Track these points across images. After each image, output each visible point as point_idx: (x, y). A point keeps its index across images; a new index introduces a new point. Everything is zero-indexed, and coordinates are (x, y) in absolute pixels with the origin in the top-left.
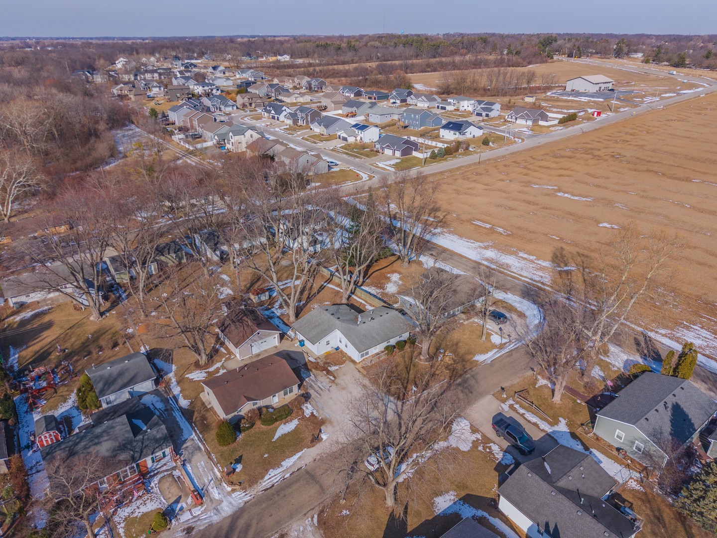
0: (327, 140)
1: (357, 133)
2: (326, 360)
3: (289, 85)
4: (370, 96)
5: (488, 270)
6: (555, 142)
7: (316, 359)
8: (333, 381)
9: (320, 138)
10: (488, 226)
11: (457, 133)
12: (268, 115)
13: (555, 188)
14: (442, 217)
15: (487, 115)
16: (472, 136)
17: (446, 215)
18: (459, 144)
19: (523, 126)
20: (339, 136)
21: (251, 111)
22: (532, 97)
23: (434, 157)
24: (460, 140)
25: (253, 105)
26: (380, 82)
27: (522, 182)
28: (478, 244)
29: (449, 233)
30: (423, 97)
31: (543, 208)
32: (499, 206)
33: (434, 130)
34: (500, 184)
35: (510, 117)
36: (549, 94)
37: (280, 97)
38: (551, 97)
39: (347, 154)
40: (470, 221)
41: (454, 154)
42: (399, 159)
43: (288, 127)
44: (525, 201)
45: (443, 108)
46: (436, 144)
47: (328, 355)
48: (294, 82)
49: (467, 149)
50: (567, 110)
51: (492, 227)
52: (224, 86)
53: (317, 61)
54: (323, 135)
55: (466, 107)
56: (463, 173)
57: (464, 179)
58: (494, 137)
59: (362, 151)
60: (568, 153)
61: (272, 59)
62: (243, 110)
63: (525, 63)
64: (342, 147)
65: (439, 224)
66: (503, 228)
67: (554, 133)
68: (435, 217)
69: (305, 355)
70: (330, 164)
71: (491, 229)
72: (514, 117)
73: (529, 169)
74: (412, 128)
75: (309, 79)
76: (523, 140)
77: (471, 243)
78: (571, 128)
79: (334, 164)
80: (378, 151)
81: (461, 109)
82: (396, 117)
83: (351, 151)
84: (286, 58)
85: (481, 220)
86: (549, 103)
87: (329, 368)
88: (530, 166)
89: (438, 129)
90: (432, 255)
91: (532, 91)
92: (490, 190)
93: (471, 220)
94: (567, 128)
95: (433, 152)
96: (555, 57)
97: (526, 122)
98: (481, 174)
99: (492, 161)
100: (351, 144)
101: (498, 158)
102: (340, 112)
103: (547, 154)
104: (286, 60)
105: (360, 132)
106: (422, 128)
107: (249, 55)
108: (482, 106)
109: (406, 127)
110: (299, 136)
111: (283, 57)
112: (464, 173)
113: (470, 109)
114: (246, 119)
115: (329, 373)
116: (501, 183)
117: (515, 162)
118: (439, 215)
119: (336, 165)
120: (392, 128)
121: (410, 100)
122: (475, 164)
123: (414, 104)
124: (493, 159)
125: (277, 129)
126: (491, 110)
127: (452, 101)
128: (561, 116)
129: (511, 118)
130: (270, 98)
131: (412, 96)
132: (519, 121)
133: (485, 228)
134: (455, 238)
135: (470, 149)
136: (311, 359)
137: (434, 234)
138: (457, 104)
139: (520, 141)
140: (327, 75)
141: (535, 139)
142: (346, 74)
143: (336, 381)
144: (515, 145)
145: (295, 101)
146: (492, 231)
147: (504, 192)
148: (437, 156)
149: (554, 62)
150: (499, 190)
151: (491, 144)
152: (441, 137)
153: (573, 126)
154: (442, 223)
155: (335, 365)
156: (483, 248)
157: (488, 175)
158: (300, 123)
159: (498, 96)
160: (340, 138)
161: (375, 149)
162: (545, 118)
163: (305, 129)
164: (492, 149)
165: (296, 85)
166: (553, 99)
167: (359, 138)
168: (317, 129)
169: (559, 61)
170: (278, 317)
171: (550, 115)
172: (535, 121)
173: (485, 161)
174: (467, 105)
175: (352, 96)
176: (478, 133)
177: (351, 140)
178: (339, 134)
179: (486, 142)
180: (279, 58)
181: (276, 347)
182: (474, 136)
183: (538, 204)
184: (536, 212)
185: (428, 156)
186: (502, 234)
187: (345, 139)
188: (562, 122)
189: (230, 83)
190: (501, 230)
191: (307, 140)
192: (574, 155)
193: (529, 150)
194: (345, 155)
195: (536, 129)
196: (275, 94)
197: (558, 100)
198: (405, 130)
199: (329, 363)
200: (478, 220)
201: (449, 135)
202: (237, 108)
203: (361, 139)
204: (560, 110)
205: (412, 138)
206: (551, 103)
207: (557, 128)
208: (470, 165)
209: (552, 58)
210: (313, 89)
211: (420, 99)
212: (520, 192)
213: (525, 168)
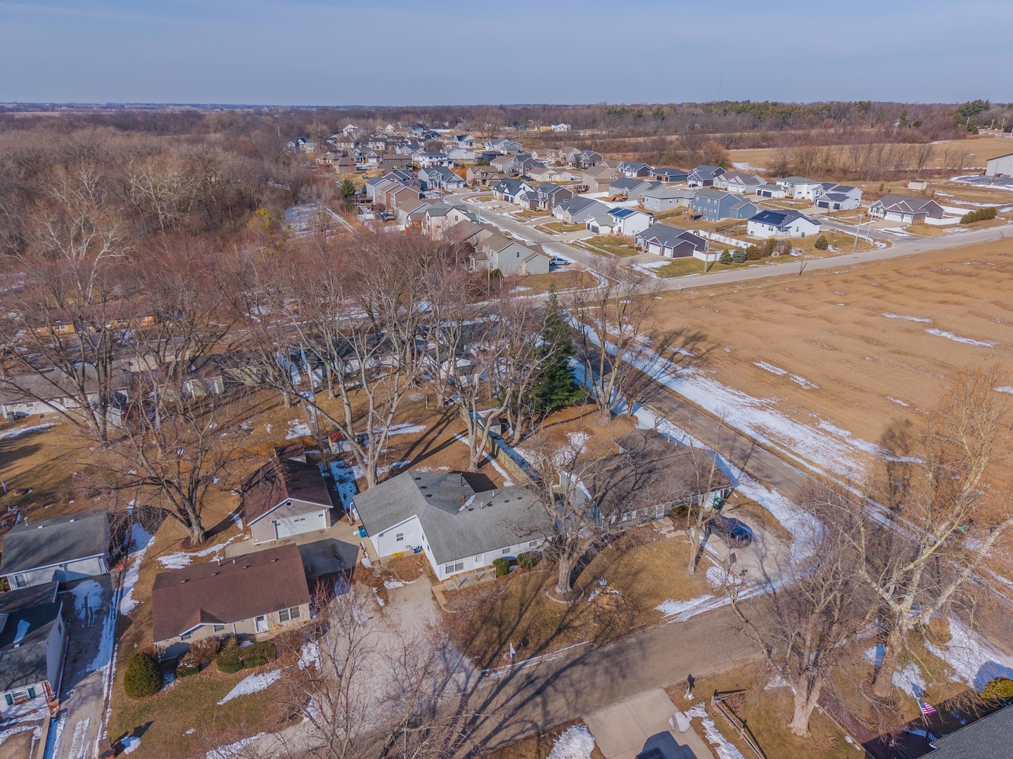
0: (570, 230)
1: (614, 221)
2: (389, 567)
3: (550, 159)
4: (660, 175)
5: (750, 445)
6: (947, 250)
7: (373, 563)
8: (380, 609)
9: (562, 227)
10: (780, 372)
11: (775, 228)
12: (501, 194)
13: (927, 320)
14: (704, 351)
15: (837, 207)
16: (799, 234)
17: (713, 348)
18: (772, 244)
19: (895, 224)
20: (589, 225)
21: (482, 190)
22: (922, 182)
23: (727, 261)
24: (778, 238)
25: (488, 183)
26: (681, 158)
27: (867, 308)
28: (750, 399)
29: (706, 378)
30: (737, 178)
31: (894, 352)
32: (812, 342)
33: (741, 223)
34: (826, 309)
35: (875, 209)
36: (954, 179)
37: (529, 174)
38: (957, 184)
39: (591, 250)
40: (750, 362)
41: (763, 259)
42: (669, 260)
43: (522, 211)
44: (862, 338)
45: (767, 194)
46: (737, 243)
47: (397, 560)
48: (557, 155)
49: (787, 252)
50: (982, 203)
51: (786, 375)
52: (463, 160)
53: (604, 132)
54: (566, 223)
55: (804, 194)
56: (767, 288)
57: (766, 296)
58: (838, 238)
59: (615, 248)
60: (967, 267)
61: (543, 129)
62: (472, 188)
63: (927, 138)
64: (588, 241)
65: (695, 361)
66: (806, 378)
67: (947, 236)
68: (691, 351)
69: (361, 551)
70: (556, 262)
71: (785, 377)
72: (881, 210)
73: (886, 289)
74: (707, 219)
75: (579, 152)
76: (889, 245)
77: (739, 397)
78: (983, 231)
79: (563, 263)
80: (639, 249)
81: (796, 196)
82: (685, 203)
83: (599, 247)
84: (562, 128)
85: (770, 362)
86: (950, 192)
87: (386, 583)
88: (890, 285)
89: (746, 223)
90: (660, 409)
91: (925, 175)
92: (804, 315)
93: (754, 360)
94: (976, 230)
95: (726, 254)
96: (981, 132)
97: (902, 217)
98: (797, 291)
99: (824, 274)
100: (603, 237)
101: (836, 268)
102: (606, 194)
103: (927, 268)
104: (562, 130)
105: (618, 219)
106: (722, 219)
107: (516, 124)
108: (830, 192)
109: (697, 217)
110: (532, 225)
111: (559, 126)
112: (769, 288)
113: (811, 197)
114: (470, 200)
115: (382, 592)
116: (831, 307)
117: (864, 277)
118: (701, 347)
119: (567, 264)
120: (675, 218)
121: (717, 182)
122: (792, 275)
123: (724, 187)
124: (826, 270)
125: (505, 214)
126: (844, 198)
127: (783, 184)
128: (965, 212)
129: (877, 211)
130: (517, 175)
131: (721, 176)
132: (889, 217)
133: (774, 375)
134: (713, 385)
135: (793, 254)
136: (366, 562)
137: (679, 377)
138: (790, 189)
139: (884, 245)
140: (609, 148)
141: (912, 244)
142: (635, 148)
143: (388, 610)
144: (872, 252)
145: (548, 180)
146: (785, 380)
147: (829, 320)
148: (732, 260)
149: (977, 138)
150: (821, 317)
151: (830, 247)
152: (749, 233)
153: (986, 227)
154: (701, 361)
155: (401, 578)
156: (756, 407)
157: (810, 293)
158: (541, 206)
159: (864, 179)
160: (589, 228)
161: (636, 246)
162: (936, 212)
163: (544, 215)
164: (830, 255)
165: (560, 159)
166: (959, 186)
167: (616, 229)
168: (561, 215)
169: (986, 136)
170: (355, 482)
171: (947, 209)
172: (918, 217)
173: (811, 273)
174: (806, 190)
175: (635, 175)
176: (812, 230)
177: (605, 231)
178: (588, 222)
179: (821, 244)
180: (553, 127)
181: (322, 532)
182: (803, 235)
183: (884, 345)
184: (877, 357)
185: (718, 259)
186: (800, 387)
187: (595, 230)
188: (968, 221)
189: (472, 155)
190: (801, 380)
191: (541, 229)
192: (977, 271)
193: (895, 260)
194: (587, 252)
195: (917, 232)
196: (524, 169)
197: (968, 188)
198: (696, 221)
199: (390, 574)
200: (766, 361)
201: (762, 232)
202: (465, 186)
203: (620, 230)
204: (969, 203)
205: (702, 233)
206: (955, 192)
207: (957, 230)
208: (783, 277)
209: (976, 132)
210: (583, 166)
211: (733, 180)
212: (858, 323)
213: (881, 286)
